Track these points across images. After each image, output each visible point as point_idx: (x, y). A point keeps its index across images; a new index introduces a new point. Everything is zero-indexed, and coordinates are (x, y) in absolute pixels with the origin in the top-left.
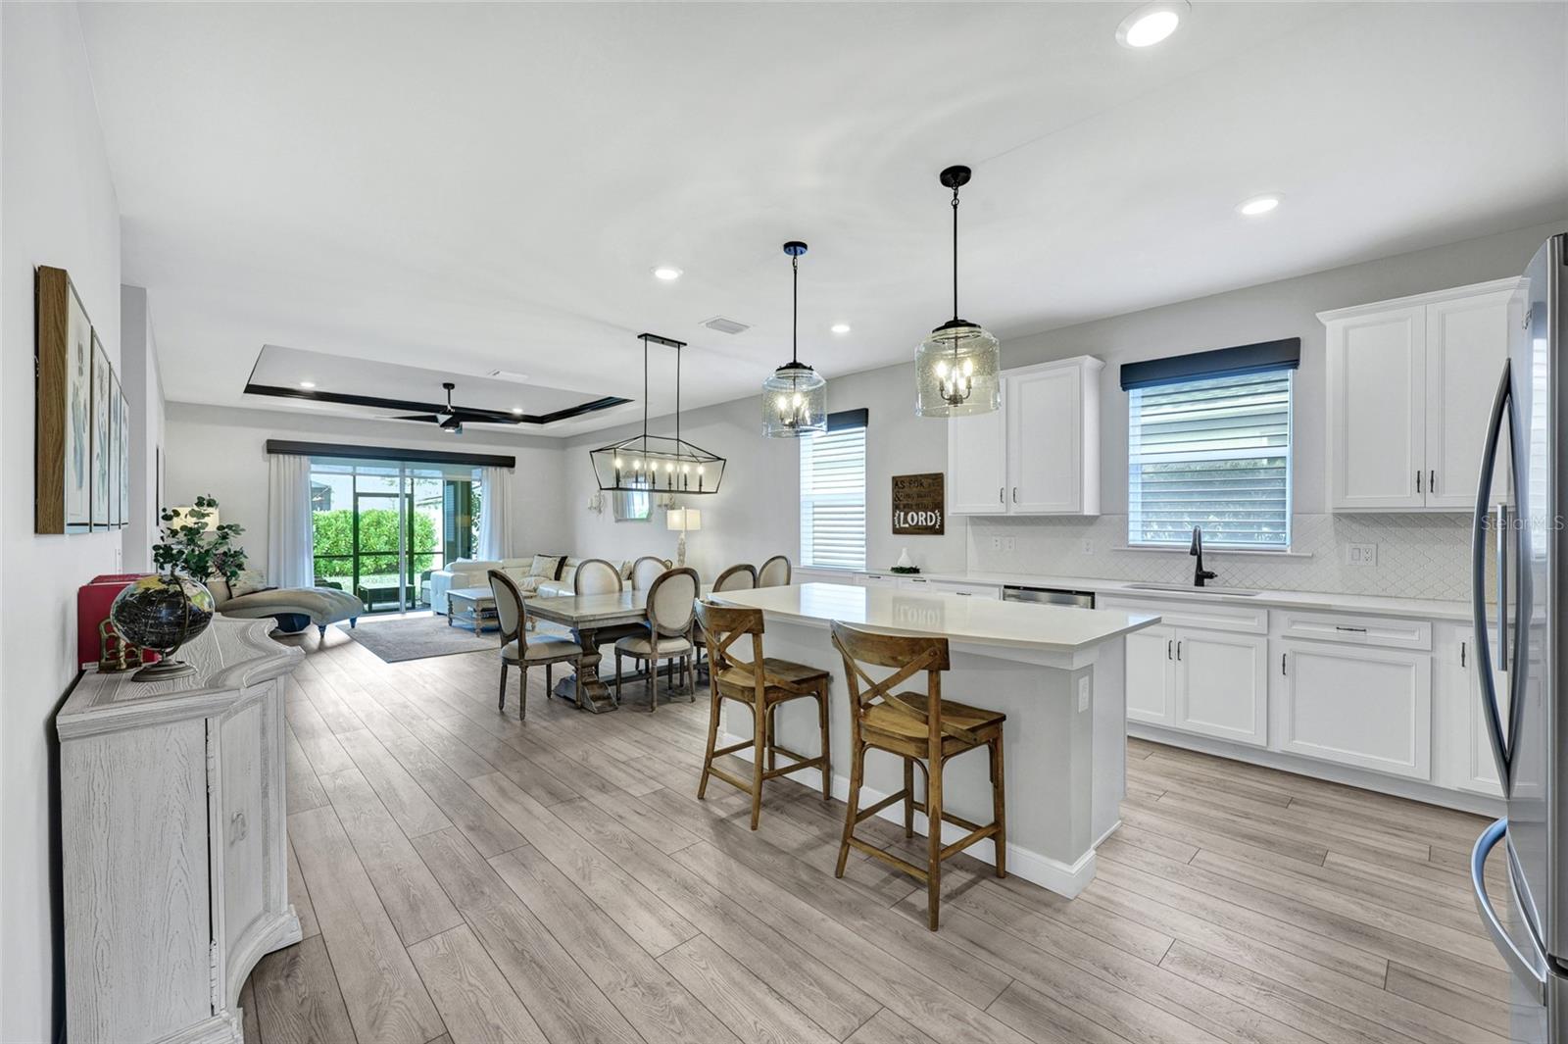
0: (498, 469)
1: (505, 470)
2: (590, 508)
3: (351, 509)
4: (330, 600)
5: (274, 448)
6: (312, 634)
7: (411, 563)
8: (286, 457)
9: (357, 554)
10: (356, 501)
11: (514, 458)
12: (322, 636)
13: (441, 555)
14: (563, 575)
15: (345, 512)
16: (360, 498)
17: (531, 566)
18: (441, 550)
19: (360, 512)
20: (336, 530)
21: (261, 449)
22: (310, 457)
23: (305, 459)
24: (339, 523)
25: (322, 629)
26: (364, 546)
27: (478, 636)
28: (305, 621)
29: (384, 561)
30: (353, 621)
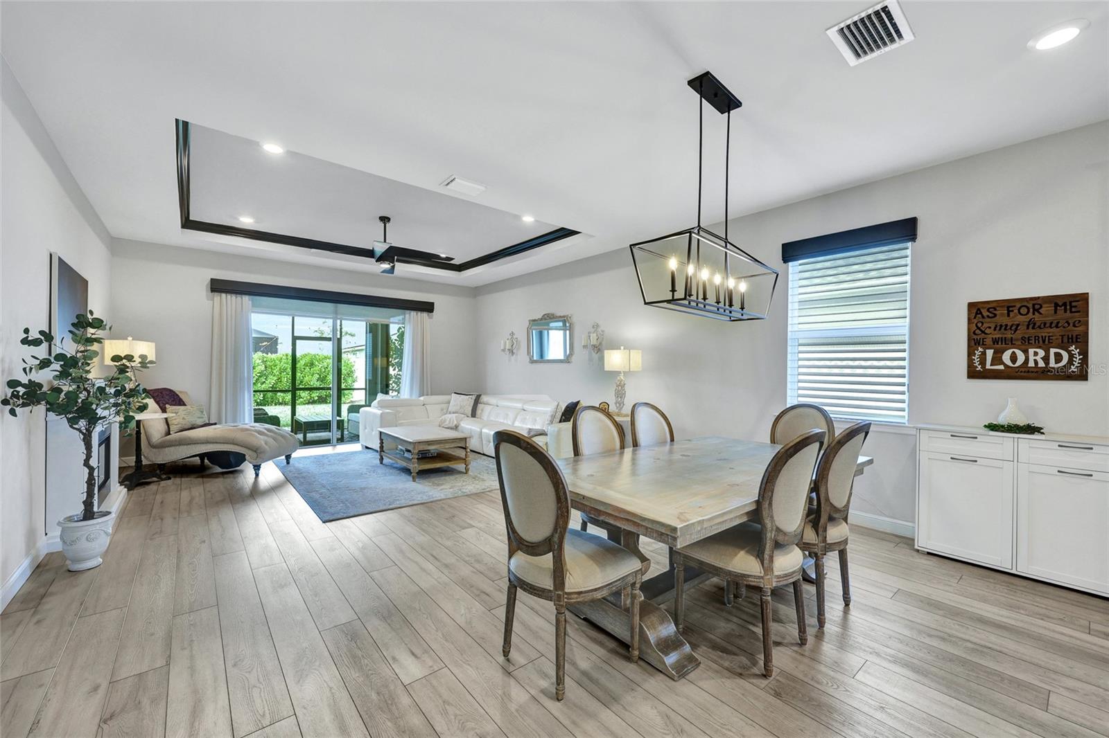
0: (419, 313)
1: (425, 315)
2: (504, 350)
3: (290, 353)
4: (266, 438)
5: (218, 286)
6: (247, 474)
7: (339, 398)
8: (229, 296)
9: (294, 390)
10: (294, 345)
11: (433, 303)
12: (257, 475)
13: (364, 391)
14: (479, 412)
15: (287, 355)
16: (297, 341)
17: (449, 403)
18: (364, 387)
19: (298, 355)
20: (280, 369)
21: (205, 288)
22: (251, 297)
23: (246, 298)
24: (282, 363)
25: (257, 468)
26: (302, 382)
27: (414, 481)
28: (241, 458)
29: (315, 395)
30: (288, 457)
